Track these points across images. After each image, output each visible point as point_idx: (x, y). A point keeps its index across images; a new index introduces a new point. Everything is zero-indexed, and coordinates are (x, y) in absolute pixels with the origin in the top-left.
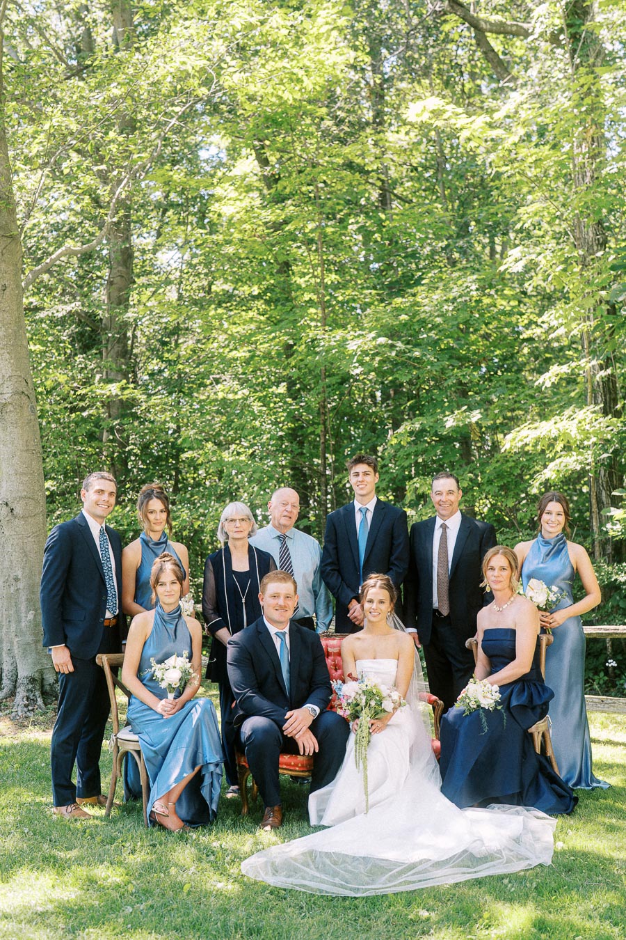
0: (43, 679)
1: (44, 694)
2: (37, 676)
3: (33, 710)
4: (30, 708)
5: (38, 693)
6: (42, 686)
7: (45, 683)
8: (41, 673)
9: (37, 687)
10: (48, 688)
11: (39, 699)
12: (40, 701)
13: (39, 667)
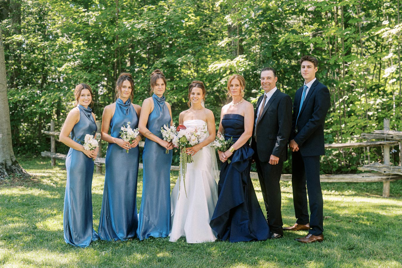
0: (6, 164)
1: (7, 170)
2: (4, 162)
3: (3, 177)
4: (2, 176)
5: (4, 170)
6: (6, 167)
7: (7, 165)
8: (6, 161)
9: (4, 167)
10: (8, 168)
11: (5, 173)
12: (6, 173)
13: (4, 159)
